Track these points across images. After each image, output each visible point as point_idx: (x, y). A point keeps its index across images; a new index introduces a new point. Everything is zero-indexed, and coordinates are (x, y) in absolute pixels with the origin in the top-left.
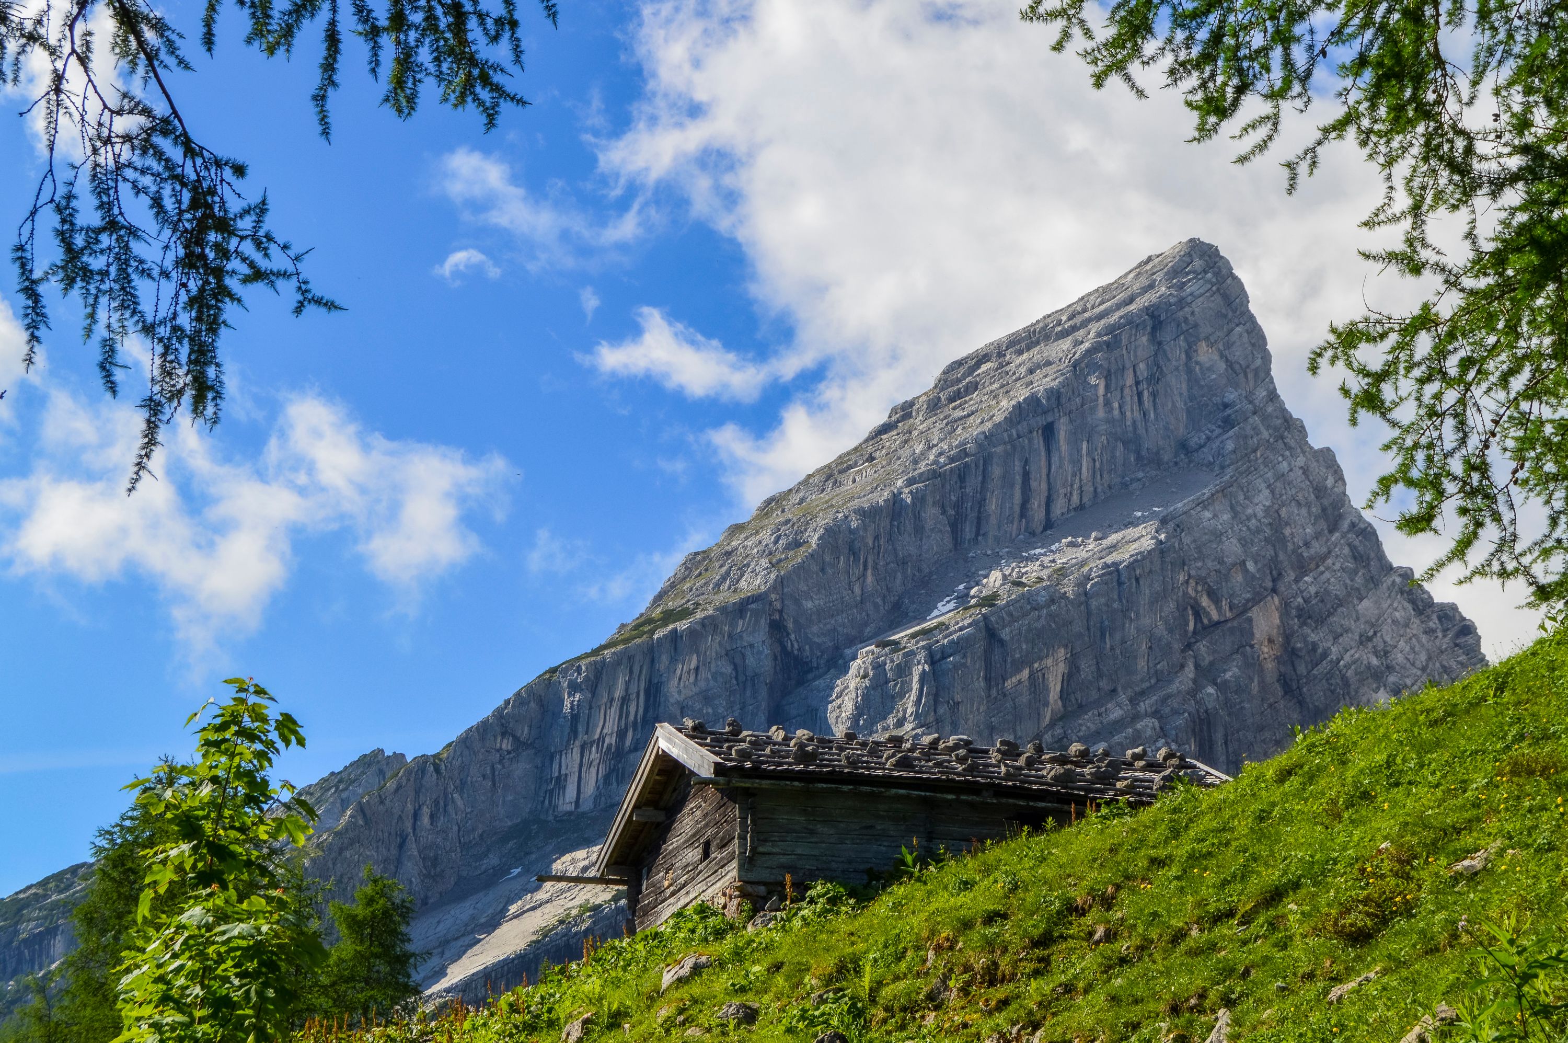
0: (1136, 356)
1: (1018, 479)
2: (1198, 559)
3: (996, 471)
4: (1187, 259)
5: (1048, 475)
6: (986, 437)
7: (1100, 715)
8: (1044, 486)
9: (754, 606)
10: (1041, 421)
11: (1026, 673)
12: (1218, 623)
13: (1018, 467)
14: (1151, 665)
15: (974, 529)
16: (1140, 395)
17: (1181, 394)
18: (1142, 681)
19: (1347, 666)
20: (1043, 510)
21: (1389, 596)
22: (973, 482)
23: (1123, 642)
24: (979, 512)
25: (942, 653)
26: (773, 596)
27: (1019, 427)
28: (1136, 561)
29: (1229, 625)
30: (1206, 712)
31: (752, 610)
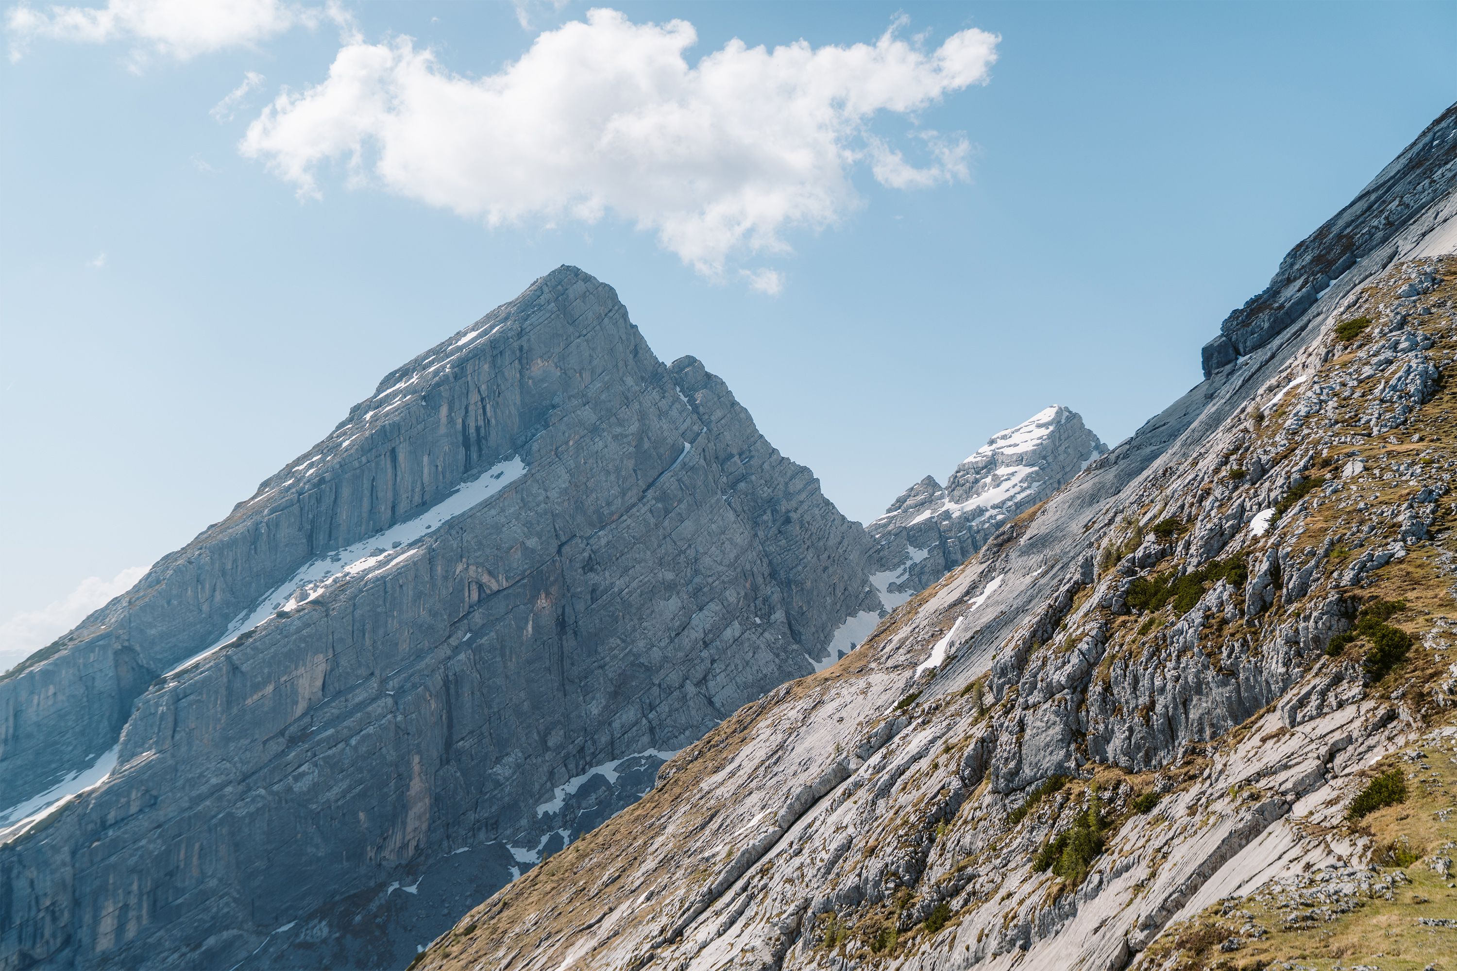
0: (479, 380)
1: (367, 493)
2: (479, 549)
3: (346, 492)
4: (539, 293)
5: (395, 484)
6: (341, 466)
7: (346, 701)
8: (390, 495)
9: (100, 643)
10: (388, 446)
11: (270, 688)
12: (499, 591)
13: (367, 484)
14: (412, 646)
15: (327, 536)
16: (484, 408)
17: (514, 404)
18: (402, 660)
19: (630, 593)
20: (389, 512)
21: (711, 512)
22: (327, 501)
23: (386, 634)
24: (331, 524)
25: (185, 692)
26: (121, 632)
27: (369, 455)
28: (399, 574)
29: (505, 592)
30: (455, 674)
31: (100, 646)
